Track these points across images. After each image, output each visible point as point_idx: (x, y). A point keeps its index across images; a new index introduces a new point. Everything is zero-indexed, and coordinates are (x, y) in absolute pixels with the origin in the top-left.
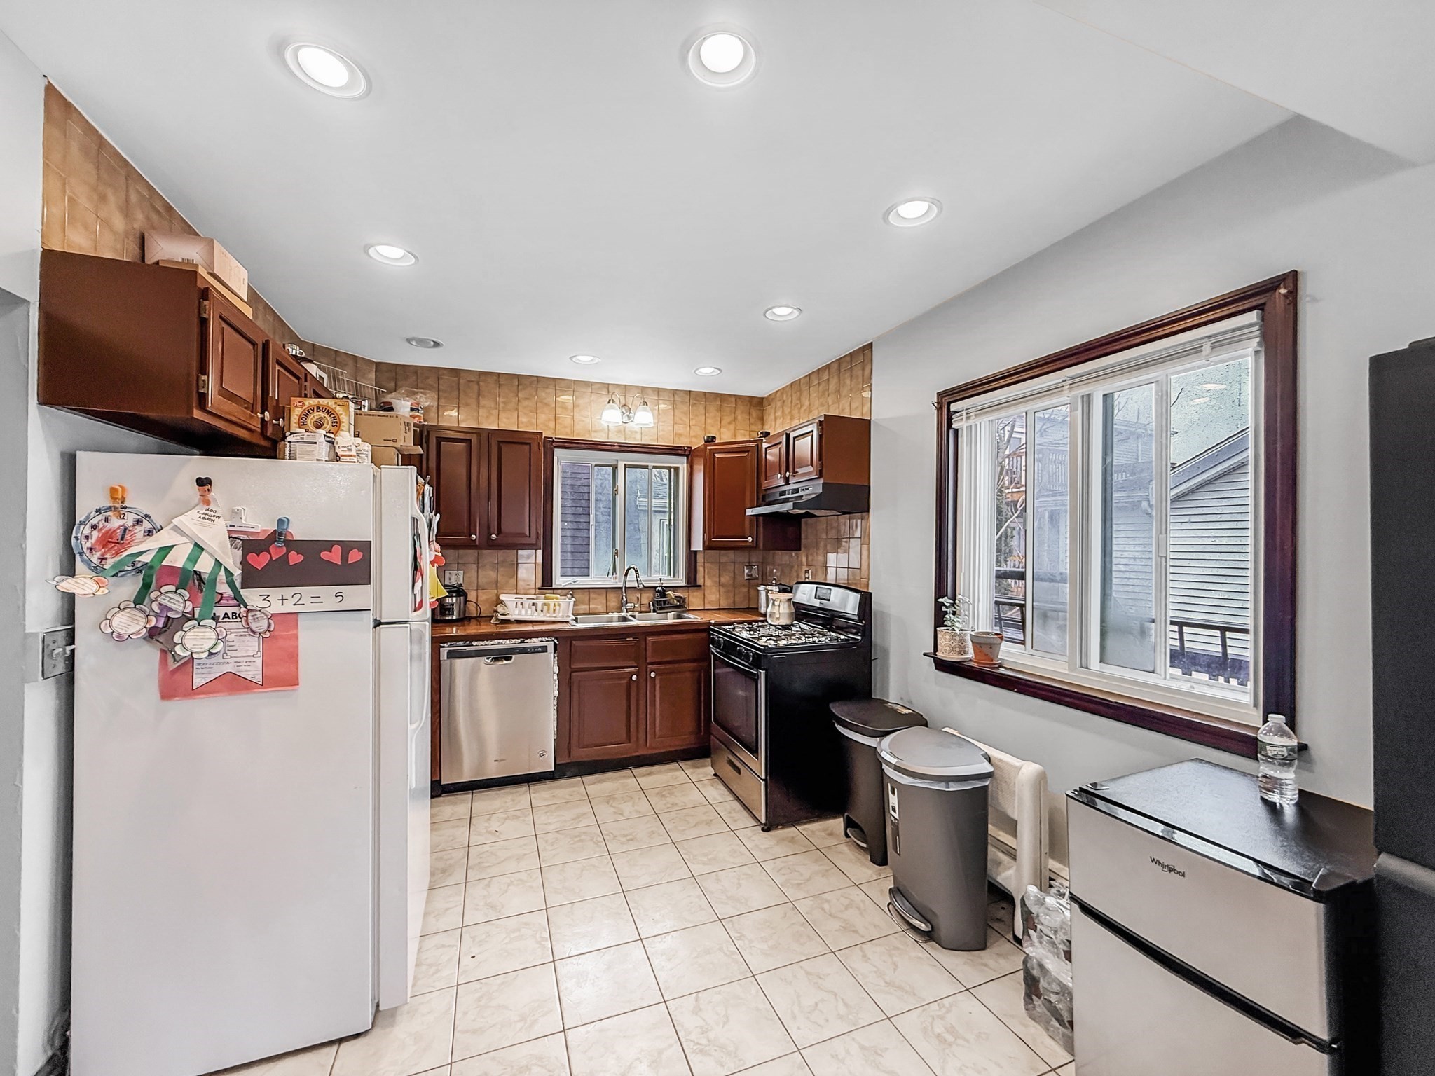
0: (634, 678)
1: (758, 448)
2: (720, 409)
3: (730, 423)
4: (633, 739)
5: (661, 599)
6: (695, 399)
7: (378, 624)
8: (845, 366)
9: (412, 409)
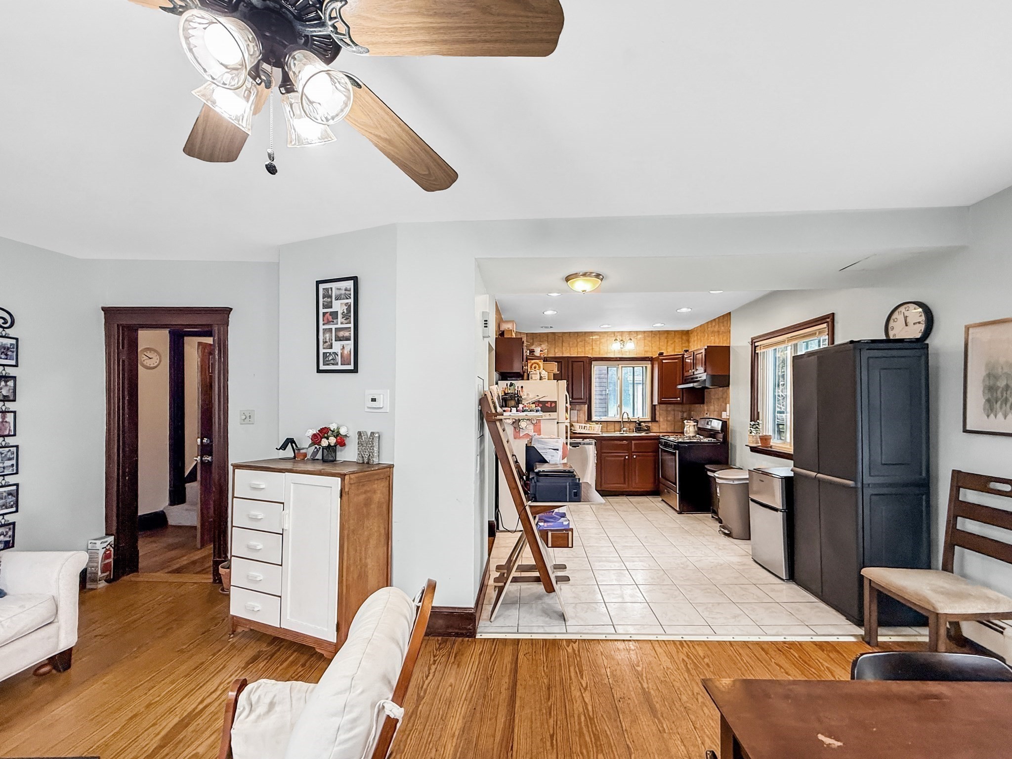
0: (627, 457)
1: (683, 357)
2: (667, 338)
3: (672, 344)
4: (627, 483)
5: (639, 426)
6: (654, 334)
7: (558, 423)
8: (721, 321)
9: (541, 351)
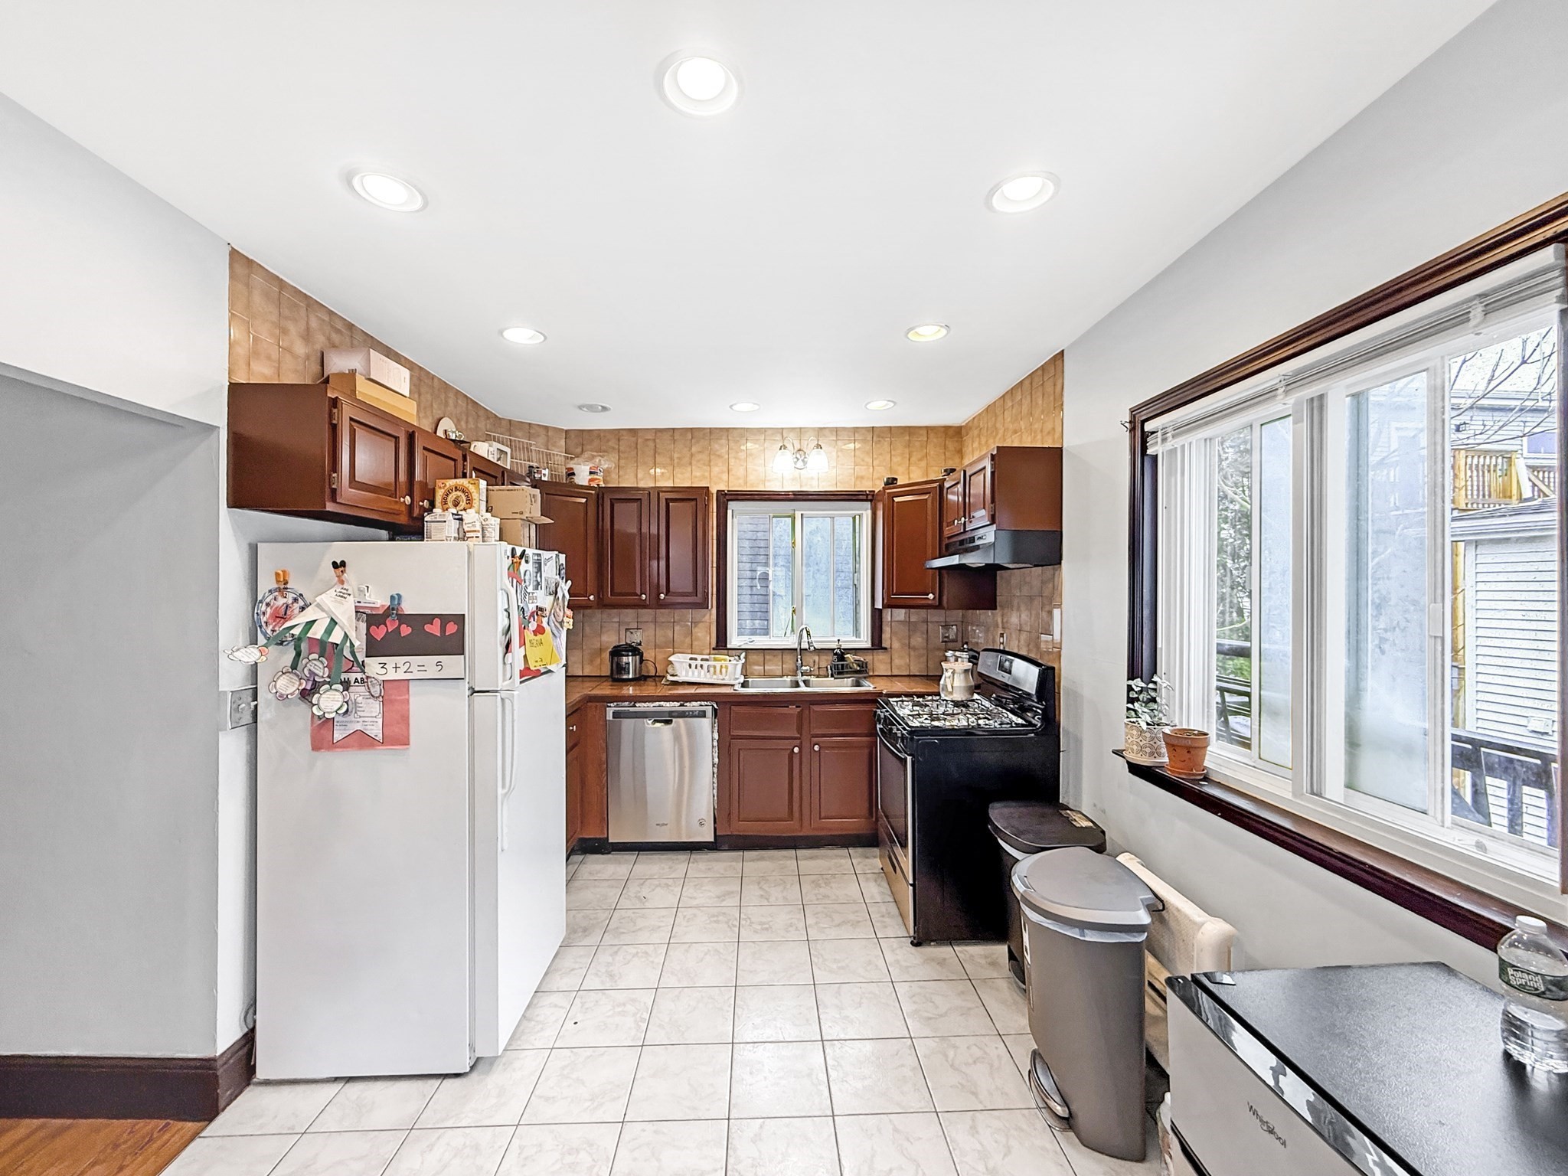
0: (796, 750)
1: (941, 487)
2: (908, 445)
3: (920, 460)
4: (796, 815)
5: (840, 662)
6: (879, 436)
7: (474, 691)
8: (1037, 380)
9: (591, 473)
